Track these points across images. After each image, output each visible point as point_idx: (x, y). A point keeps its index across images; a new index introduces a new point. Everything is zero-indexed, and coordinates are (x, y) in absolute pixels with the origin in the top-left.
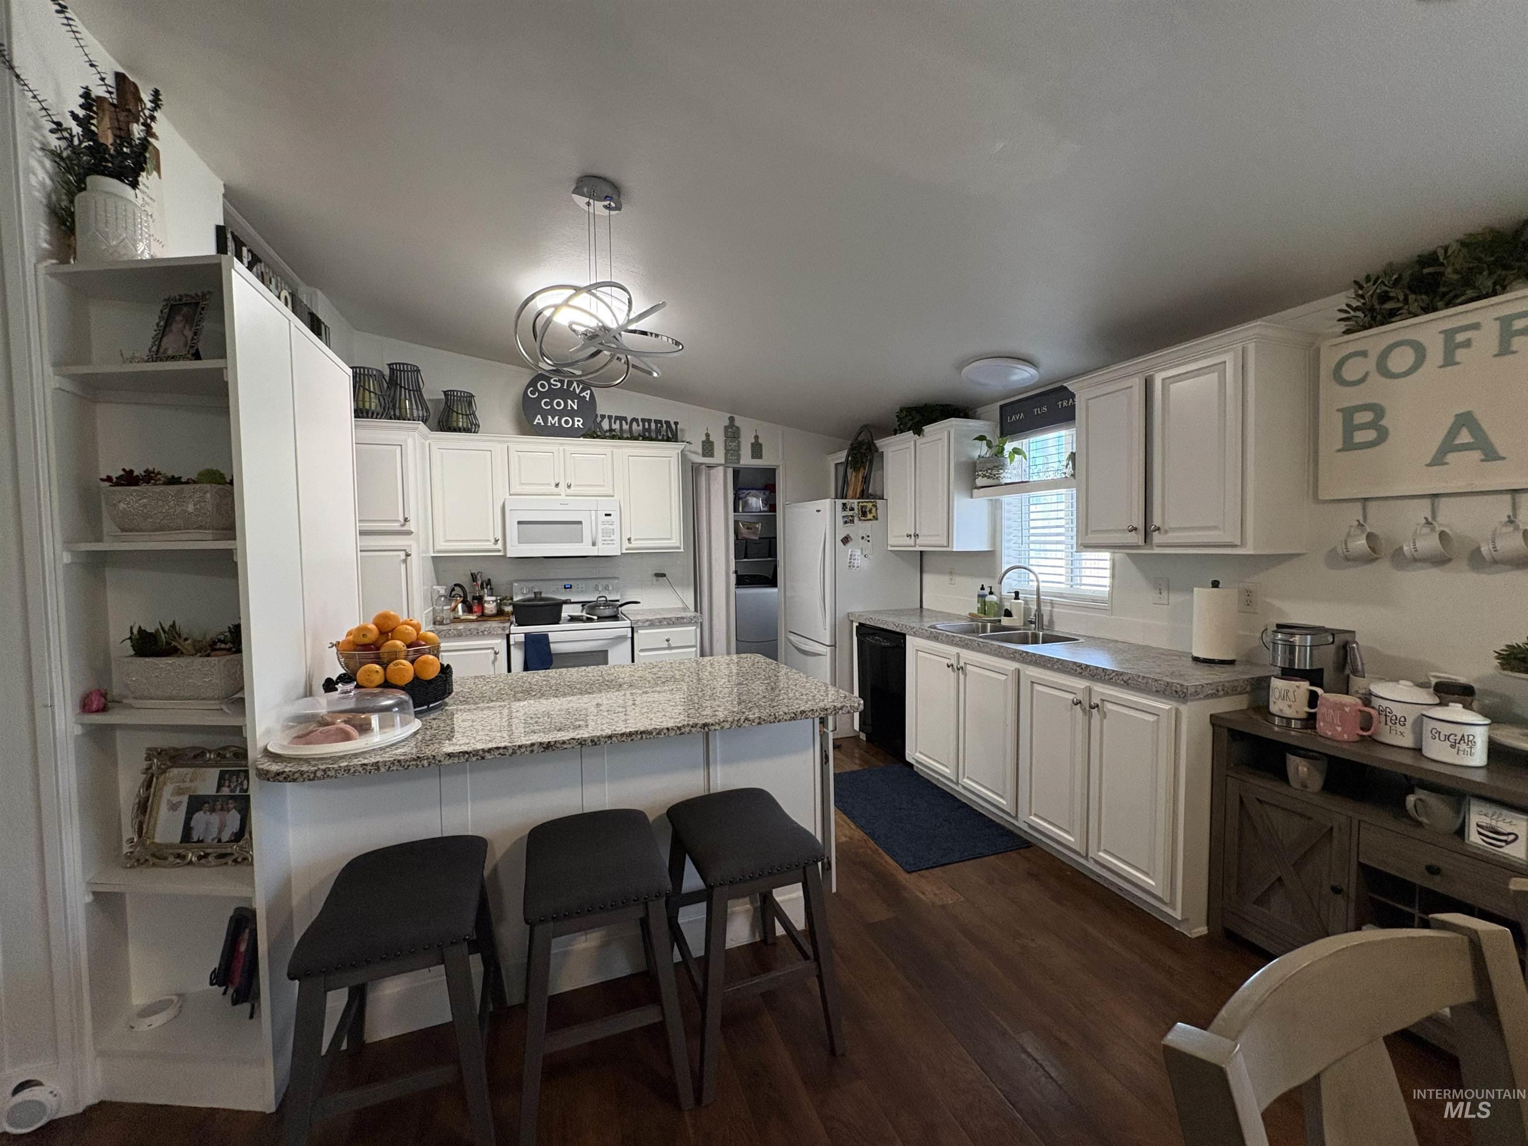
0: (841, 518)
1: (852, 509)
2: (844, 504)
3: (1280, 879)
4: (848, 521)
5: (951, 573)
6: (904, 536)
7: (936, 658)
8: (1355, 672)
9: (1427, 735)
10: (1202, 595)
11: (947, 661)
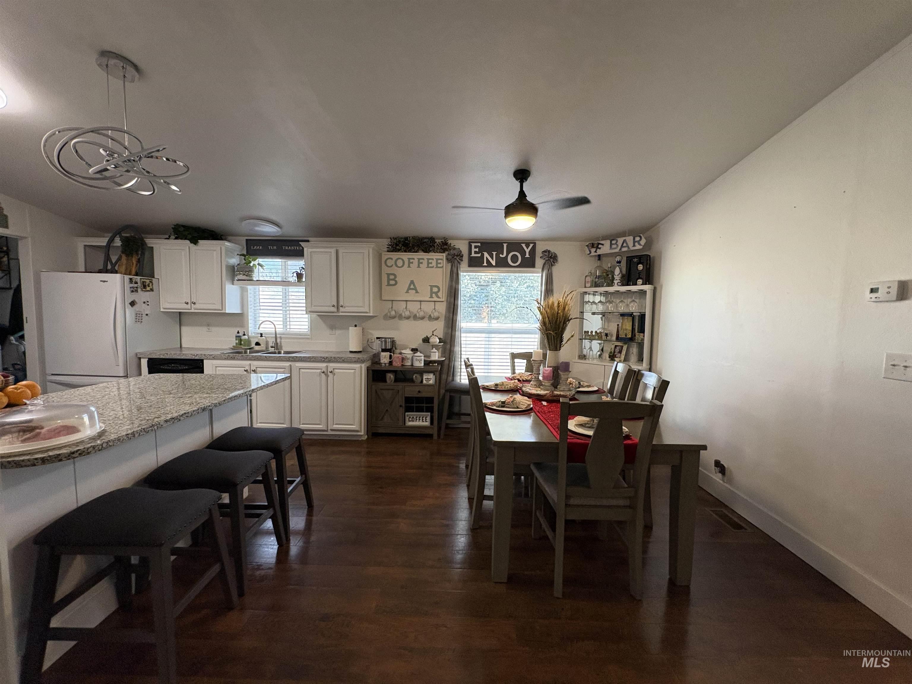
0: (129, 289)
1: (136, 283)
2: (131, 279)
3: (387, 410)
4: (134, 290)
5: (208, 325)
6: (182, 303)
7: (234, 368)
8: (396, 349)
9: (414, 360)
10: (352, 329)
11: (244, 369)
